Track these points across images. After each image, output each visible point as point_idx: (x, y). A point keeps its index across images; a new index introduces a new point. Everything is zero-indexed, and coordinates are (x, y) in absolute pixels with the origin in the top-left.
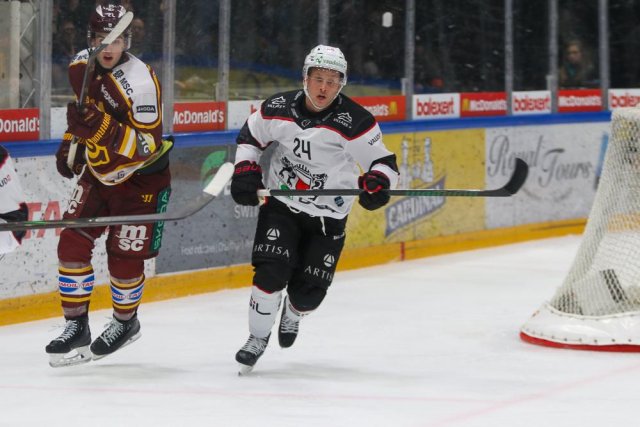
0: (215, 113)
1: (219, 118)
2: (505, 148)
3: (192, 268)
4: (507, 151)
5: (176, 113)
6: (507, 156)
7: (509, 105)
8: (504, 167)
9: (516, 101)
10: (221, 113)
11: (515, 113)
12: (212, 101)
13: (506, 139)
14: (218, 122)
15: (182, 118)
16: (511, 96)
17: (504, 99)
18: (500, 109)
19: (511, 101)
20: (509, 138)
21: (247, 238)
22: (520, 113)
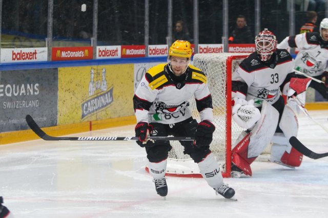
7: (147, 52)
9: (150, 50)
11: (149, 56)
13: (145, 69)
16: (148, 47)
17: (144, 48)
18: (142, 54)
19: (147, 50)
20: (146, 68)
21: (10, 118)
22: (152, 56)
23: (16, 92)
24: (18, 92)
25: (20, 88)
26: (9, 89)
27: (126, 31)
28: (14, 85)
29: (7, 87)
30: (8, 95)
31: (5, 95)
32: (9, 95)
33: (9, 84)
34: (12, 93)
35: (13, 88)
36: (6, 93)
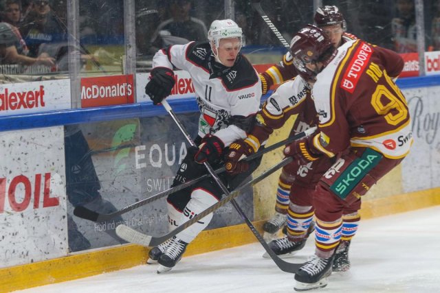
0: (123, 87)
1: (127, 91)
2: (419, 109)
3: (105, 245)
4: (421, 112)
5: (84, 88)
6: (422, 118)
7: (422, 65)
8: (419, 129)
9: (429, 61)
10: (129, 86)
11: (428, 74)
12: (120, 74)
13: (420, 100)
14: (126, 95)
15: (90, 93)
16: (423, 55)
17: (417, 60)
18: (413, 69)
19: (423, 61)
20: (422, 99)
21: (160, 211)
22: (433, 73)
23: (170, 159)
24: (174, 158)
25: (177, 151)
26: (156, 153)
27: (379, 27)
28: (166, 145)
29: (152, 149)
30: (155, 165)
31: (149, 165)
32: (159, 165)
33: (156, 143)
34: (164, 161)
35: (163, 150)
36: (151, 161)
